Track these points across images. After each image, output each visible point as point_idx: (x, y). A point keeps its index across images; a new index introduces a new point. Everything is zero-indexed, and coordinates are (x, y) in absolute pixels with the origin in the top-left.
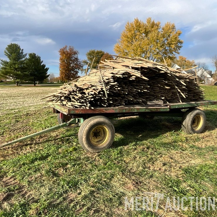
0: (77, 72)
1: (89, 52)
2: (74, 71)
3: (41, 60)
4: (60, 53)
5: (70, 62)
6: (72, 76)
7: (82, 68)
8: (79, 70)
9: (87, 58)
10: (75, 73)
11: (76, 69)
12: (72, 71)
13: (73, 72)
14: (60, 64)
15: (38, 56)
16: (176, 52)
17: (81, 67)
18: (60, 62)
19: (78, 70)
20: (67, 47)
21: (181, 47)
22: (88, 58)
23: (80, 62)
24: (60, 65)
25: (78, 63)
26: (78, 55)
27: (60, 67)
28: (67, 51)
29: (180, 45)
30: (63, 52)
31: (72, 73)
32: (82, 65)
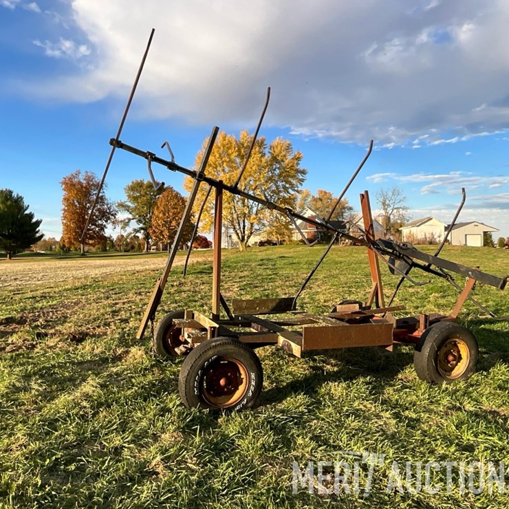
0: (102, 228)
1: (130, 184)
2: (95, 225)
3: (26, 204)
4: (64, 186)
5: (86, 204)
6: (90, 236)
7: (115, 217)
8: (106, 221)
9: (127, 198)
10: (97, 229)
11: (100, 219)
12: (92, 225)
13: (93, 227)
14: (64, 210)
15: (18, 195)
16: (295, 190)
17: (112, 215)
18: (63, 207)
19: (105, 223)
20: (79, 173)
21: (302, 180)
22: (129, 196)
23: (109, 206)
24: (63, 212)
25: (106, 206)
26: (105, 191)
27: (65, 217)
28: (80, 183)
29: (301, 177)
30: (70, 185)
31: (92, 230)
32: (113, 212)
